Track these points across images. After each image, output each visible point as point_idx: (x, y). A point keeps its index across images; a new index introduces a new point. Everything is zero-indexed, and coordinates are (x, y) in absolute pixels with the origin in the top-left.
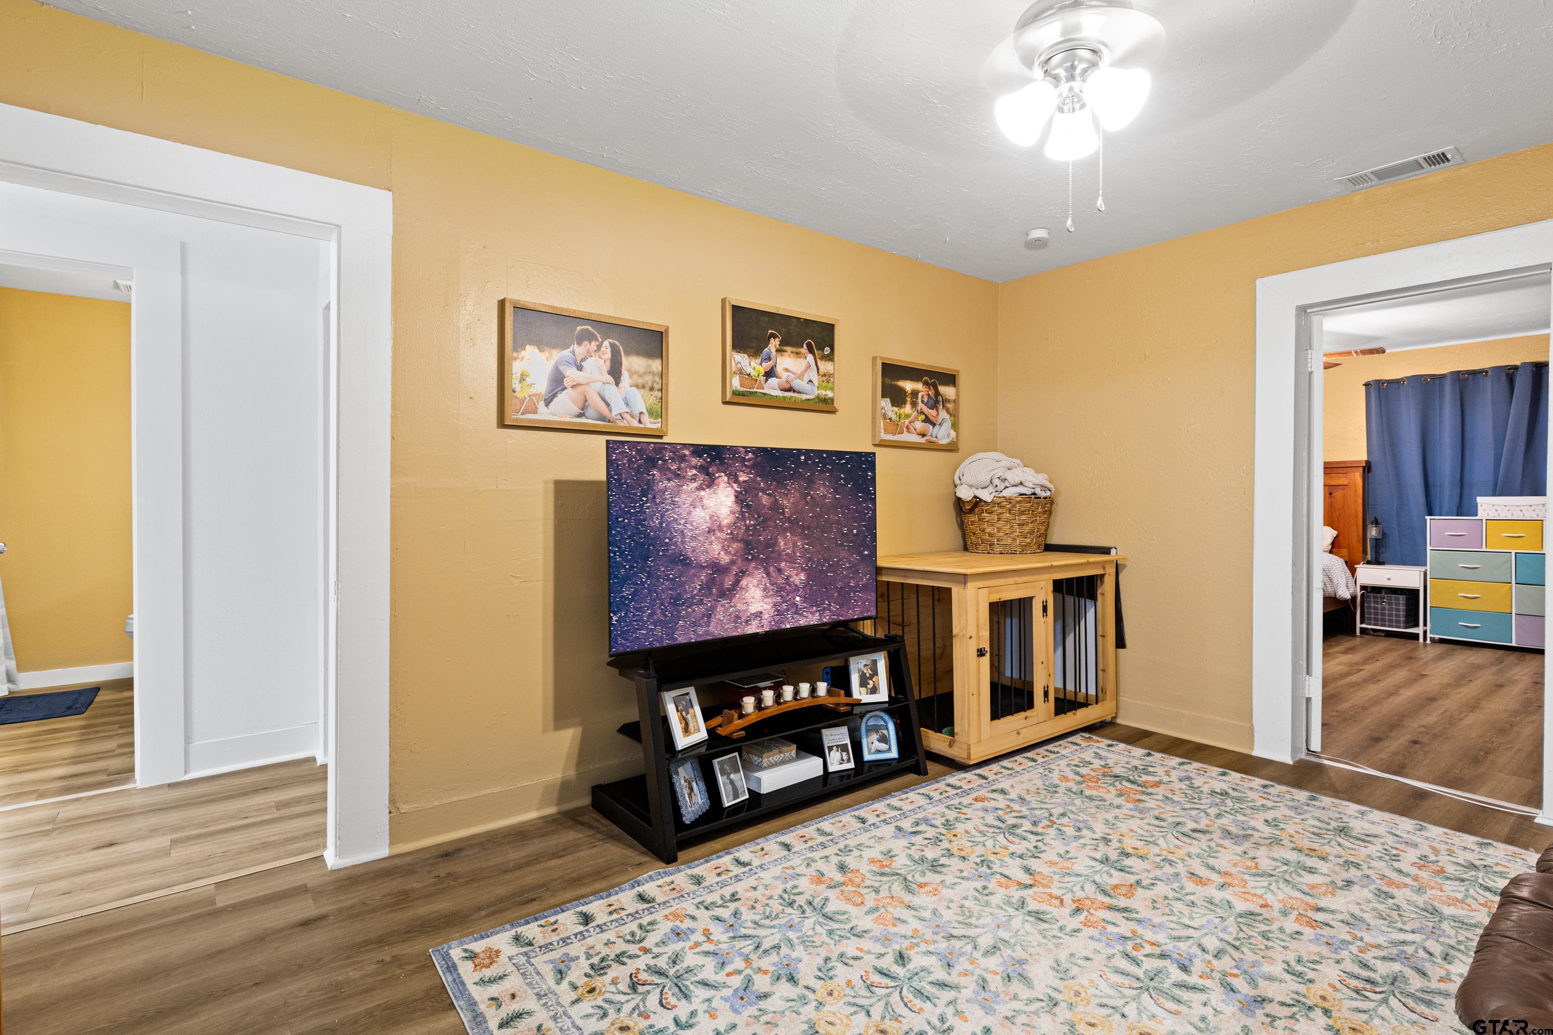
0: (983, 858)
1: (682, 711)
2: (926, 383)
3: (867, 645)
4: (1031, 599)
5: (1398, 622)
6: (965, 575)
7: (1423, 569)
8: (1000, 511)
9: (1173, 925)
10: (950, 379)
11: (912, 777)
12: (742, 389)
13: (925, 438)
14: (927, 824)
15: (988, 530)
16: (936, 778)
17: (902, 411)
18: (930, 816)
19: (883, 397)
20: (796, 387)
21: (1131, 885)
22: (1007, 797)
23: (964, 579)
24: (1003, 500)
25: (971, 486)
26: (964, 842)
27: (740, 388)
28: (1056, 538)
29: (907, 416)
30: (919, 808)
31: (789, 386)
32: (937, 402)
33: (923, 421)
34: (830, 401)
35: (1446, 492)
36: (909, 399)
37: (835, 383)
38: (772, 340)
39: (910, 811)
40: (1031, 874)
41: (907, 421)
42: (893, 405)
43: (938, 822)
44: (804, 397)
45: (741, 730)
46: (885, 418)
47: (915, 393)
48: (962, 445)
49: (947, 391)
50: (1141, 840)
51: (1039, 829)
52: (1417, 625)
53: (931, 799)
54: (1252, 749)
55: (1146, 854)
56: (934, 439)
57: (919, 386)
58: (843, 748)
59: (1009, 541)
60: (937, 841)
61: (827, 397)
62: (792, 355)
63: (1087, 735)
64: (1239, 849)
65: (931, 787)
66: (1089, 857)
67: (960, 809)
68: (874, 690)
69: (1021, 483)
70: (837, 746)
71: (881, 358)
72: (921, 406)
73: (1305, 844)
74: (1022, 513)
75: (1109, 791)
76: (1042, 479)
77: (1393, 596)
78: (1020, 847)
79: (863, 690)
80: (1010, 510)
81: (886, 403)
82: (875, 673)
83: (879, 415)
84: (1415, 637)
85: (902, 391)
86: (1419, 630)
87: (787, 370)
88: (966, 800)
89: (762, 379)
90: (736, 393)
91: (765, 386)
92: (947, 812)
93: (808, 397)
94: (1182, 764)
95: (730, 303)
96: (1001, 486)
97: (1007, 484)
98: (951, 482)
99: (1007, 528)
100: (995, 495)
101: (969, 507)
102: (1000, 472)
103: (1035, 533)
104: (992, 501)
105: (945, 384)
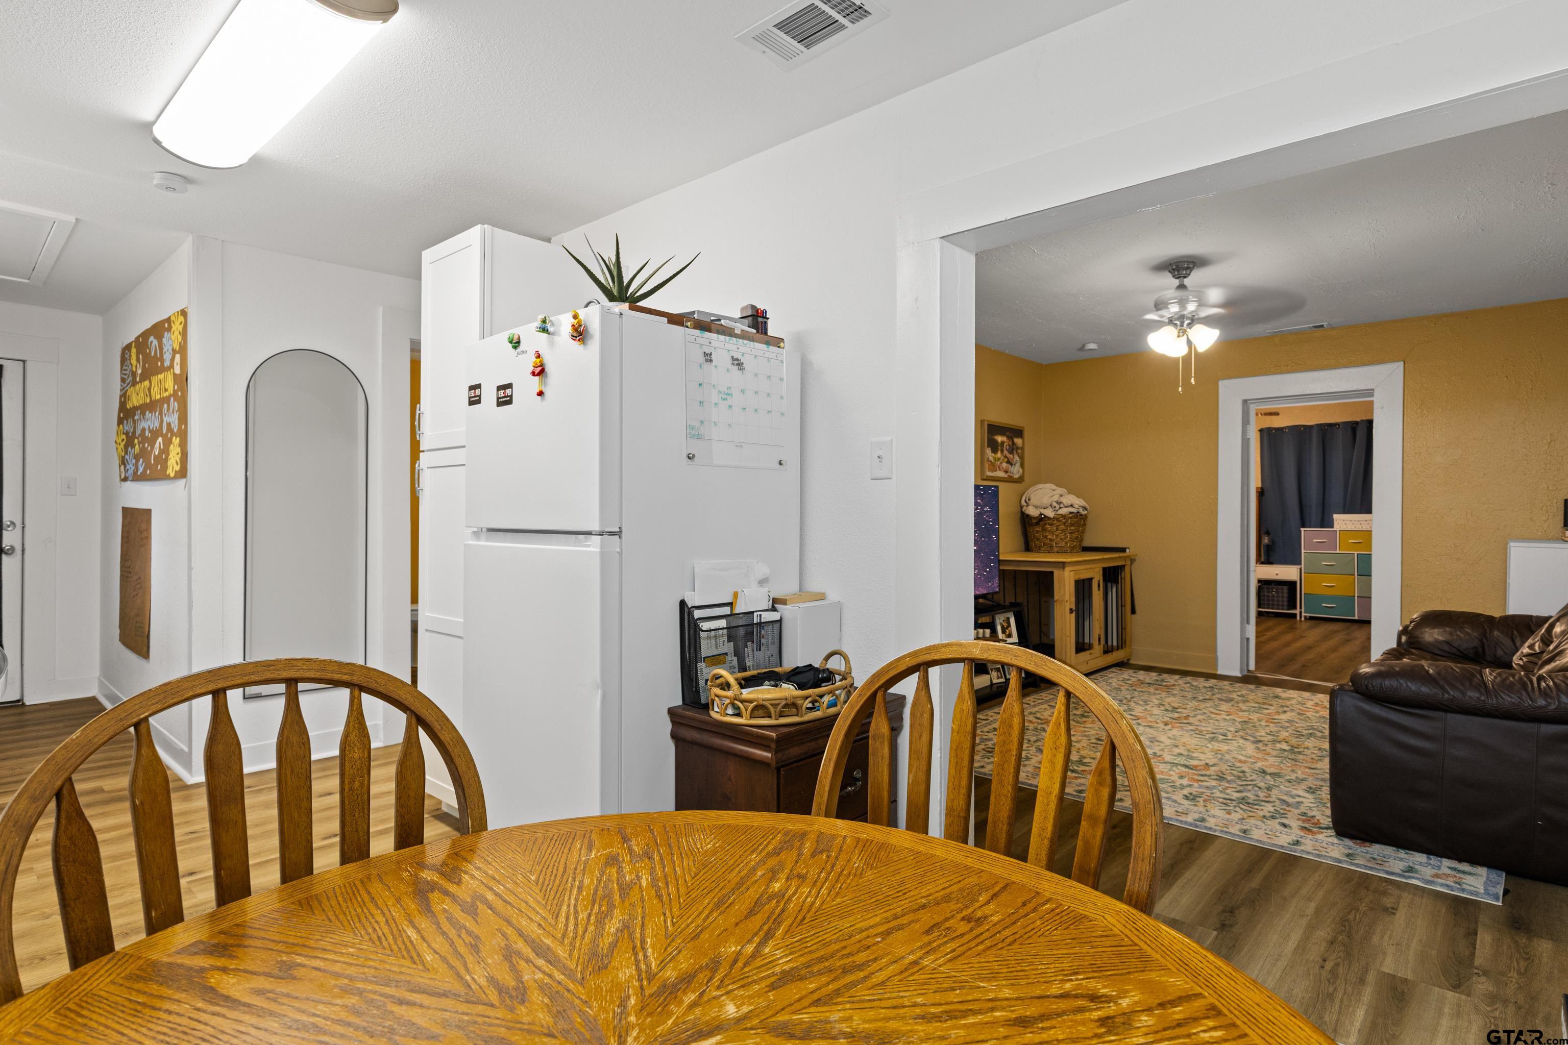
2: (1008, 437)
3: (1002, 608)
4: (1091, 579)
5: (1283, 605)
6: (1064, 563)
7: (1299, 567)
8: (1059, 524)
10: (1019, 433)
11: (1032, 689)
13: (1008, 474)
15: (1050, 536)
23: (1063, 565)
24: (1060, 516)
25: (1036, 507)
28: (1087, 543)
29: (999, 459)
32: (1013, 449)
33: (1006, 463)
35: (1314, 511)
41: (999, 463)
47: (1003, 443)
48: (1026, 478)
49: (1018, 441)
52: (1295, 608)
54: (1217, 670)
56: (1012, 475)
57: (1005, 439)
59: (1063, 544)
63: (1118, 668)
64: (1230, 704)
68: (1010, 636)
69: (1072, 506)
71: (987, 421)
72: (1006, 452)
73: (1261, 701)
74: (1072, 525)
76: (1078, 502)
77: (1280, 587)
80: (1065, 523)
81: (988, 451)
82: (1009, 625)
83: (986, 460)
84: (1294, 616)
85: (996, 441)
86: (1297, 612)
96: (1058, 507)
97: (1062, 506)
98: (1018, 504)
99: (1062, 535)
100: (1054, 513)
101: (1034, 521)
102: (1056, 498)
103: (1077, 538)
104: (1052, 516)
105: (1017, 437)
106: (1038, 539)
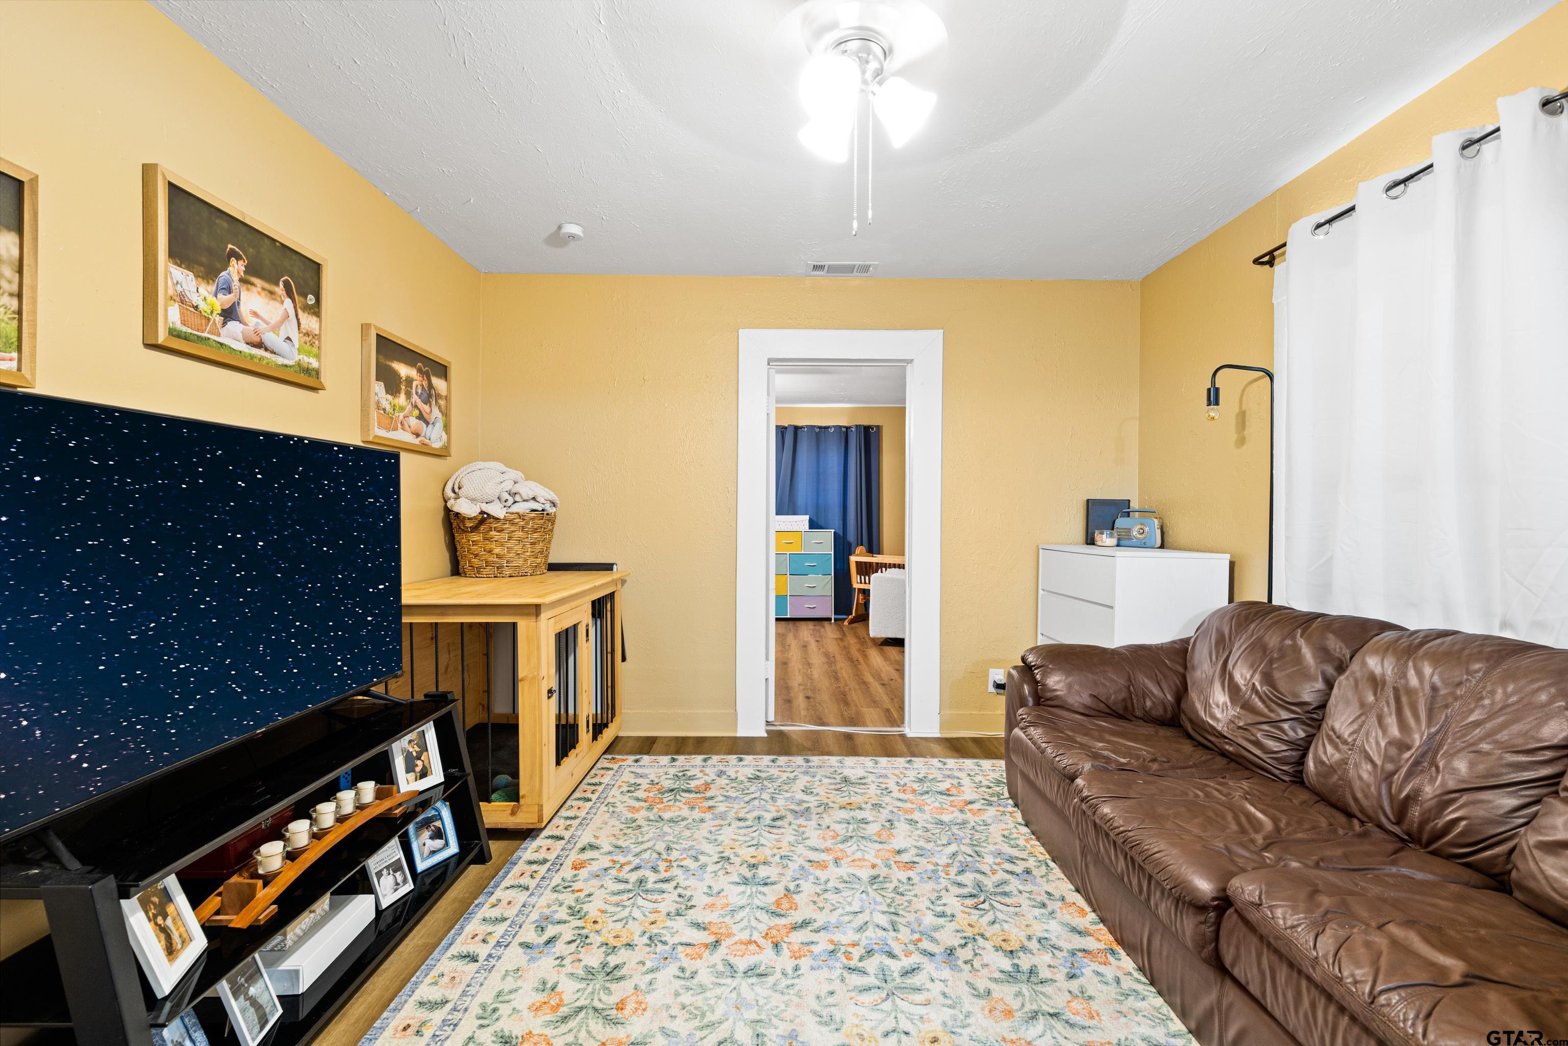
0: (647, 935)
1: (155, 916)
2: (420, 371)
3: (412, 716)
4: (578, 625)
6: (538, 606)
8: (512, 528)
9: (847, 918)
10: (442, 370)
11: (474, 870)
12: (184, 329)
13: (420, 439)
14: (553, 923)
15: (497, 550)
16: (508, 861)
17: (396, 401)
18: (547, 911)
19: (377, 380)
20: (268, 343)
21: (785, 895)
22: (602, 851)
24: (516, 516)
25: (473, 500)
26: (611, 925)
27: (179, 326)
29: (402, 409)
30: (524, 906)
31: (258, 340)
32: (430, 396)
33: (417, 418)
34: (314, 373)
36: (403, 387)
37: (323, 349)
38: (233, 261)
39: (517, 915)
40: (705, 929)
41: (402, 415)
42: (387, 392)
43: (562, 914)
44: (280, 361)
45: (272, 904)
46: (378, 408)
47: (409, 381)
48: (454, 450)
49: (439, 384)
50: (750, 846)
51: (664, 875)
53: (527, 889)
55: (765, 858)
56: (427, 441)
57: (413, 373)
58: (396, 867)
59: (519, 562)
60: (582, 939)
61: (310, 367)
62: (263, 293)
63: (610, 757)
64: (813, 824)
65: (512, 873)
66: (730, 883)
67: (570, 887)
68: (424, 774)
69: (534, 499)
70: (387, 867)
71: (376, 327)
72: (415, 398)
73: (839, 800)
74: (535, 531)
75: (680, 809)
76: (544, 494)
78: (668, 903)
79: (411, 776)
80: (522, 528)
81: (379, 388)
82: (424, 748)
83: (372, 402)
85: (397, 376)
87: (255, 314)
88: (567, 872)
89: (219, 319)
90: (174, 333)
91: (223, 331)
92: (561, 897)
93: (286, 362)
94: (705, 760)
95: (164, 177)
96: (511, 500)
97: (518, 498)
98: (440, 494)
99: (518, 548)
100: (505, 510)
101: (469, 524)
102: (508, 485)
103: (541, 552)
104: (502, 517)
105: (438, 376)
106: (476, 556)
